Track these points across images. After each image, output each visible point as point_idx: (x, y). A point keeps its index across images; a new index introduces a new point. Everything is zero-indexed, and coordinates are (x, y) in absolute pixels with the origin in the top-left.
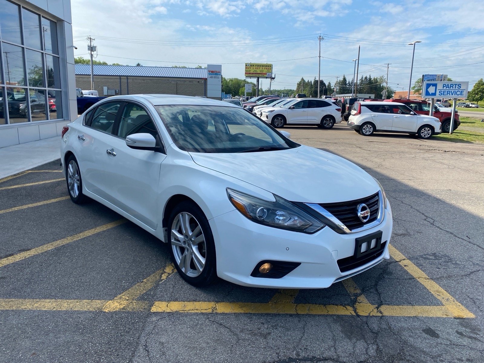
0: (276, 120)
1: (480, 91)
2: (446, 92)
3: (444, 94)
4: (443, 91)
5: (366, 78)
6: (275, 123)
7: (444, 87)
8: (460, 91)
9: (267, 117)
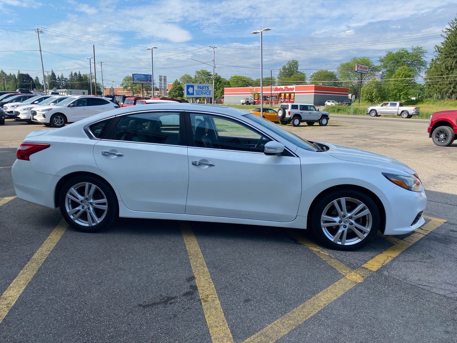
0: (55, 119)
1: (177, 89)
2: (200, 92)
3: (199, 94)
4: (198, 91)
5: (76, 74)
6: (55, 122)
7: (198, 88)
8: (209, 91)
9: (44, 116)
